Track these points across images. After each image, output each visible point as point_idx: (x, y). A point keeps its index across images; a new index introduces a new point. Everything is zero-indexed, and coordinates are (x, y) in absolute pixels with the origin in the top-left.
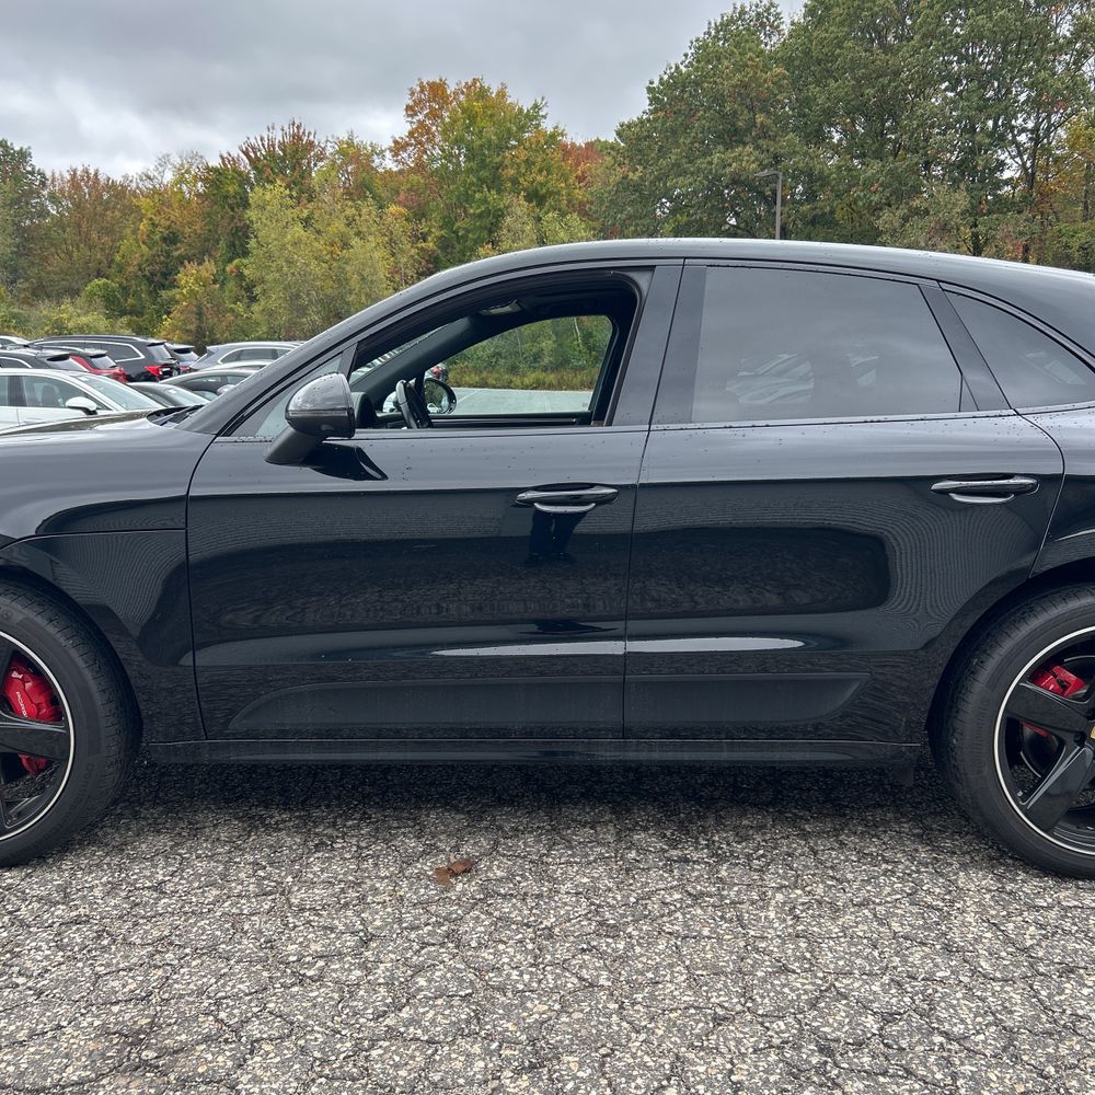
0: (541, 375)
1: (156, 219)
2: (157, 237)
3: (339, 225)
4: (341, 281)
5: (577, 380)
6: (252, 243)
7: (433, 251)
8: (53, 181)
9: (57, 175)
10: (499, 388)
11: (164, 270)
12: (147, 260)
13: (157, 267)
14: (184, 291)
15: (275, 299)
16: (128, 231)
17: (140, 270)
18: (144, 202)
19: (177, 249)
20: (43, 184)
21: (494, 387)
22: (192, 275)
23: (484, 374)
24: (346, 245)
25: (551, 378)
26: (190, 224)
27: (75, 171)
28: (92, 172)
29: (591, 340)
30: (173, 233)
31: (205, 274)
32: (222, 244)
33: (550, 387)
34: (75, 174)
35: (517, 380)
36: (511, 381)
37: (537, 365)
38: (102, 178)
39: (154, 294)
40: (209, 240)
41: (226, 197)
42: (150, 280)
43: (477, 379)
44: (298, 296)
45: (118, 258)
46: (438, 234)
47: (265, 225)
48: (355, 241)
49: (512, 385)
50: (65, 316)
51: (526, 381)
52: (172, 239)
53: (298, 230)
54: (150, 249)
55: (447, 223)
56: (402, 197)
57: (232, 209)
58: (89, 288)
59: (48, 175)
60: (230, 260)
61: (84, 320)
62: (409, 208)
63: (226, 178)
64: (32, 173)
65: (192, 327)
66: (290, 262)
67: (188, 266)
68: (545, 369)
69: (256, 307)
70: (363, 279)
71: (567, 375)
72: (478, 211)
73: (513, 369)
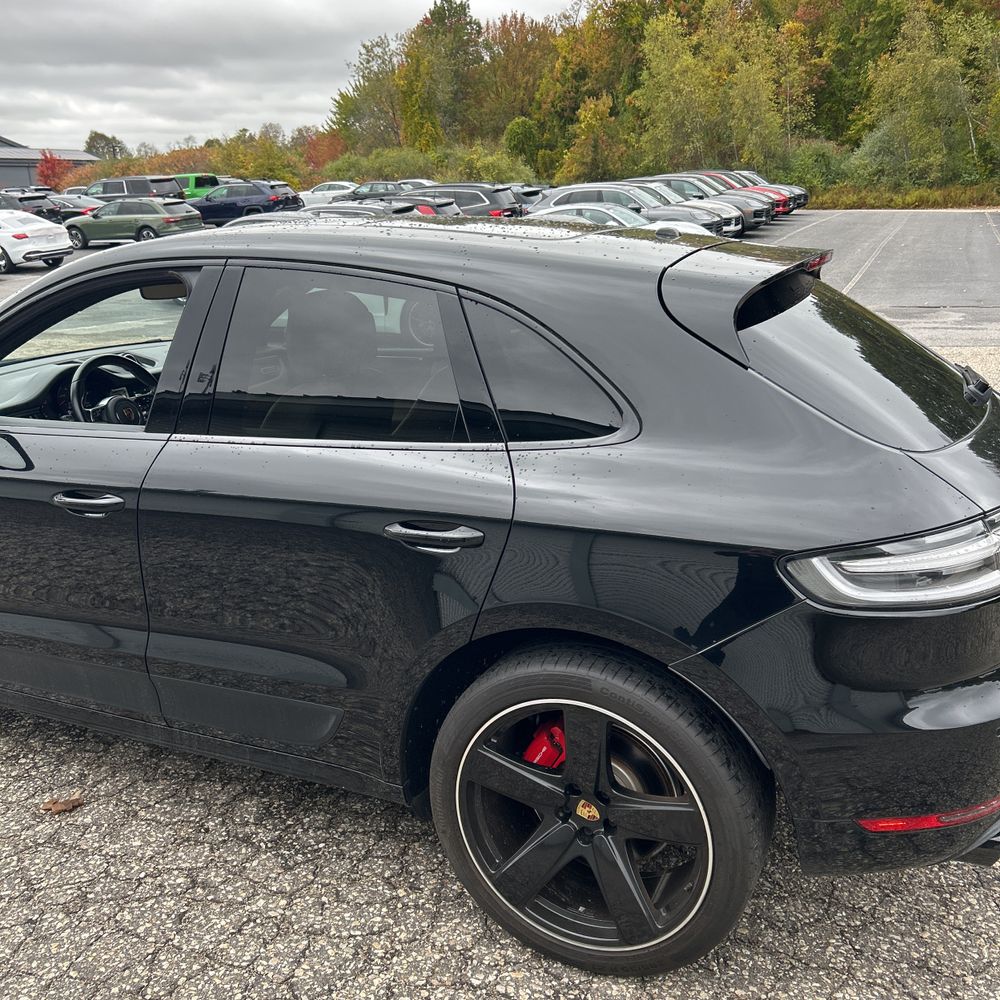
0: (924, 192)
1: (569, 57)
2: (569, 74)
3: (727, 50)
4: (726, 106)
5: (965, 197)
6: (645, 74)
7: (827, 66)
8: (488, 29)
9: (491, 23)
10: (879, 208)
11: (573, 105)
12: (560, 97)
13: (567, 103)
14: (583, 126)
15: (662, 130)
16: (546, 70)
17: (553, 106)
18: (561, 42)
19: (585, 85)
20: (479, 32)
21: (873, 207)
22: (591, 109)
23: (863, 194)
24: (732, 70)
25: (937, 194)
26: (598, 59)
27: (505, 17)
28: (519, 16)
29: (988, 152)
30: (583, 69)
31: (601, 108)
32: (624, 77)
33: (935, 205)
34: (505, 20)
35: (898, 199)
36: (892, 200)
37: (922, 181)
38: (527, 21)
39: (563, 128)
40: (613, 74)
41: (630, 30)
42: (560, 116)
43: (855, 198)
44: (683, 125)
45: (537, 96)
46: (834, 47)
47: (657, 56)
48: (741, 65)
49: (892, 204)
50: (475, 156)
51: (909, 199)
52: (581, 75)
53: (688, 59)
54: (563, 86)
55: (845, 35)
56: (801, 9)
57: (634, 42)
58: (509, 127)
59: (483, 24)
60: (630, 92)
61: (490, 159)
62: (805, 22)
63: (631, 11)
64: (470, 22)
65: (588, 160)
66: (678, 92)
67: (588, 102)
68: (931, 186)
69: (645, 137)
70: (746, 102)
71: (955, 191)
72: (880, 18)
73: (896, 187)
